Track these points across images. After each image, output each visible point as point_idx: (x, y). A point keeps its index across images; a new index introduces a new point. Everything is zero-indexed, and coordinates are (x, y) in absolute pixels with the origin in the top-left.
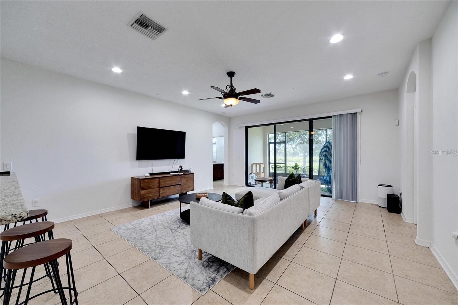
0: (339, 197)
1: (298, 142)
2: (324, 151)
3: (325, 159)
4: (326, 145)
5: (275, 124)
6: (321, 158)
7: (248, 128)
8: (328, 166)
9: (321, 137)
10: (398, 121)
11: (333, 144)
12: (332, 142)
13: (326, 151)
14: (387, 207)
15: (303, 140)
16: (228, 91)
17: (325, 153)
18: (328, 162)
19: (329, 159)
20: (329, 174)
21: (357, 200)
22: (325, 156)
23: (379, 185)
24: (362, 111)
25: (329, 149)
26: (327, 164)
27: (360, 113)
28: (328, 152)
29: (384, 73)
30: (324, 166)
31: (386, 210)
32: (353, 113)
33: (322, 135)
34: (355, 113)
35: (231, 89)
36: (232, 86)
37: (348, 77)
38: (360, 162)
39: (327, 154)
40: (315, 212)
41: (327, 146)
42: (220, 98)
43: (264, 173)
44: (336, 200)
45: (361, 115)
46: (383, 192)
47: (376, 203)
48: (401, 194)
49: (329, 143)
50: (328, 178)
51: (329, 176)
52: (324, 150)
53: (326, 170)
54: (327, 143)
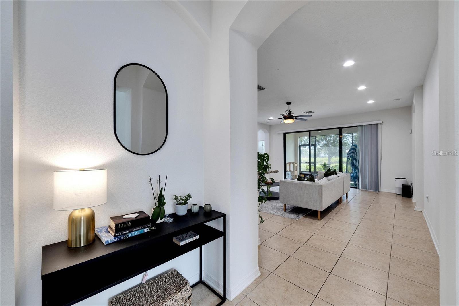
0: (364, 189)
1: (322, 143)
2: (351, 153)
3: (352, 159)
4: (353, 147)
5: (310, 131)
6: (348, 159)
7: (286, 134)
8: (355, 165)
9: (346, 138)
10: (411, 130)
11: (359, 148)
12: (358, 145)
13: (353, 152)
14: (402, 194)
15: (328, 142)
16: (287, 114)
17: (352, 154)
18: (354, 162)
19: (356, 159)
20: (356, 172)
21: (379, 191)
22: (352, 157)
23: (396, 178)
24: (382, 122)
25: (355, 151)
26: (354, 163)
27: (381, 124)
28: (354, 153)
29: (397, 99)
30: (351, 165)
31: (402, 196)
32: (376, 124)
33: (347, 137)
34: (377, 124)
35: (289, 113)
36: (290, 111)
37: (371, 102)
38: (382, 161)
39: (354, 155)
40: (347, 194)
41: (354, 149)
42: (281, 119)
43: (297, 171)
44: (361, 190)
45: (382, 125)
46: (399, 184)
47: (394, 191)
48: (412, 184)
49: (356, 146)
50: (355, 175)
51: (355, 173)
52: (351, 151)
53: (353, 168)
54: (354, 146)
